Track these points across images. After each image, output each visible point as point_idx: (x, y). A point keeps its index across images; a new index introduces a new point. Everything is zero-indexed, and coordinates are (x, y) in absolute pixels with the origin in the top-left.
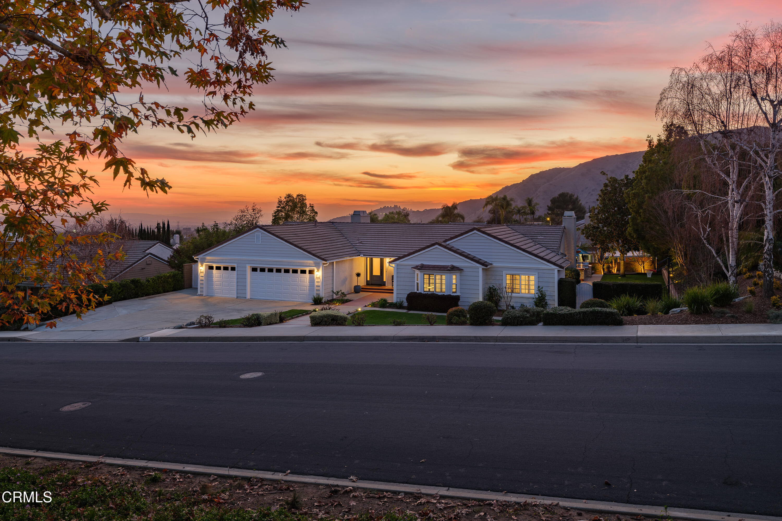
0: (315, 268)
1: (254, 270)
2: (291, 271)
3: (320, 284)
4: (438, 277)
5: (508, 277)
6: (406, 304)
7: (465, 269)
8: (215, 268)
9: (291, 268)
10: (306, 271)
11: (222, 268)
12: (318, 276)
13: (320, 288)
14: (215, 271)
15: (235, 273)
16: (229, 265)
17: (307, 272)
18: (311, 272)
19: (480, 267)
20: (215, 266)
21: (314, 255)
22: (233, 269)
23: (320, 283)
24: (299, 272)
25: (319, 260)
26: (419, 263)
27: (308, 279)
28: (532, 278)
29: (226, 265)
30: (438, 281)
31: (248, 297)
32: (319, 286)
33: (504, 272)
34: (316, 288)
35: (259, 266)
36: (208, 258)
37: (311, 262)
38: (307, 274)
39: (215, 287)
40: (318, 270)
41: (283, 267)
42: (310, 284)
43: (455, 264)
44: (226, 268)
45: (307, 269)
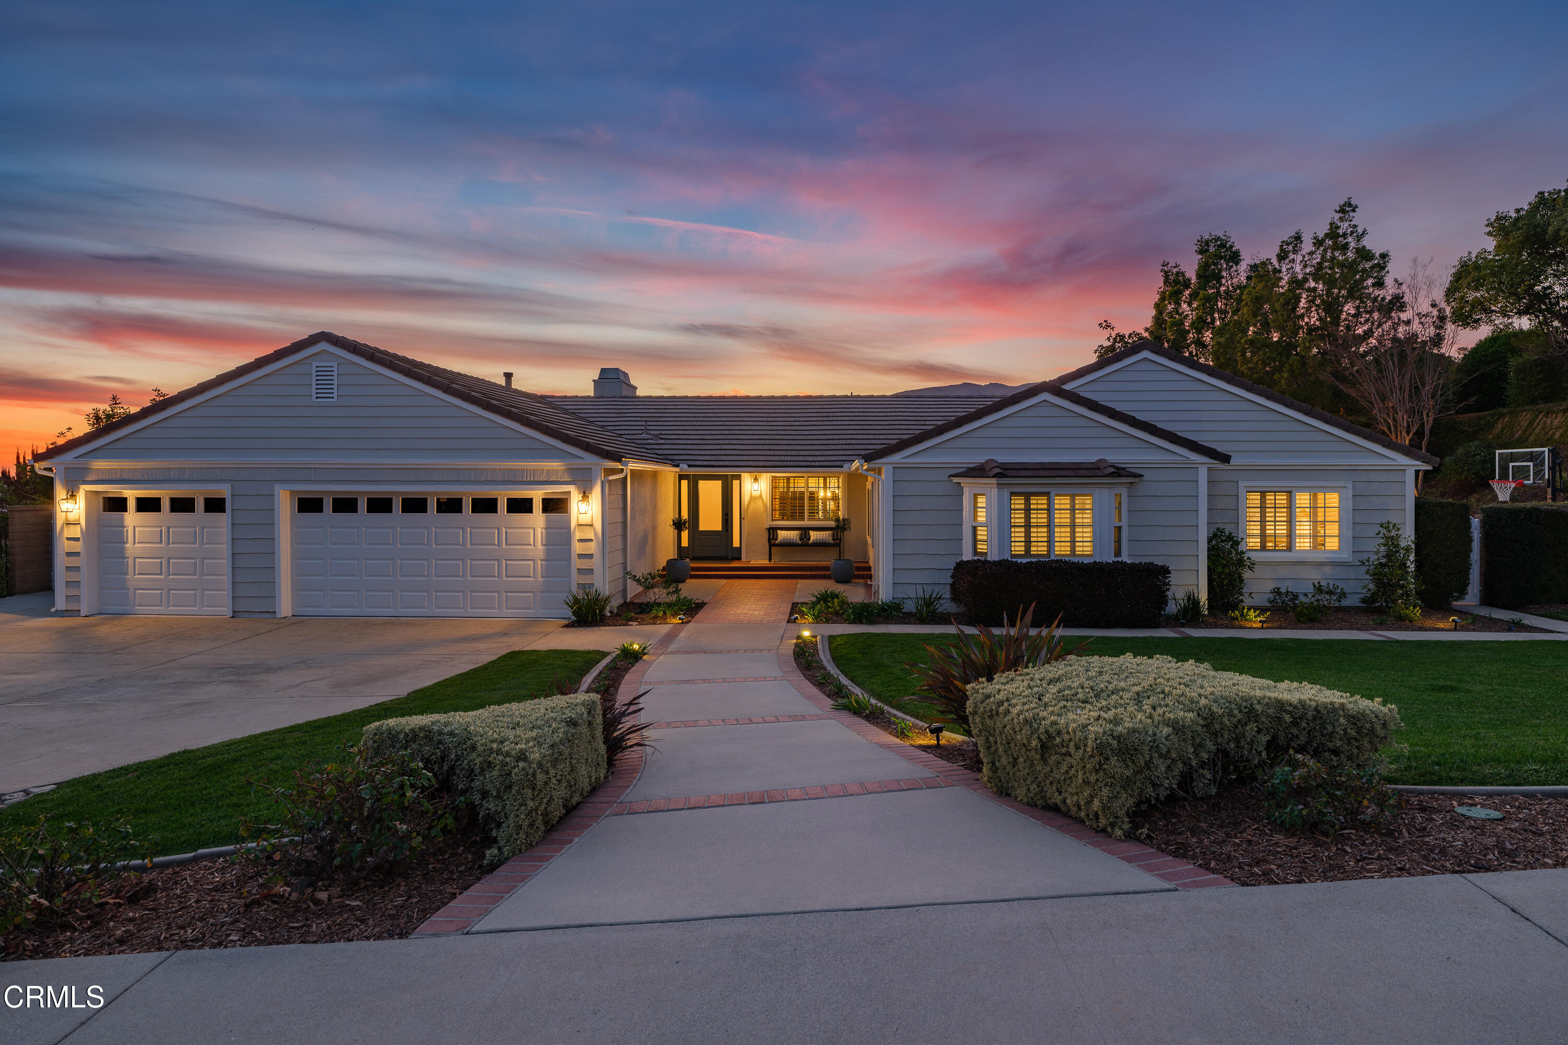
0: (572, 489)
1: (309, 505)
2: (467, 505)
3: (593, 548)
4: (1061, 502)
5: (1255, 499)
6: (947, 606)
7: (1148, 475)
8: (131, 504)
9: (468, 492)
10: (530, 501)
11: (166, 504)
12: (584, 519)
13: (596, 563)
14: (131, 518)
15: (223, 519)
16: (198, 492)
17: (537, 506)
18: (555, 505)
19: (1203, 465)
20: (131, 494)
21: (566, 439)
22: (215, 505)
23: (593, 545)
24: (502, 505)
25: (589, 459)
26: (980, 458)
27: (539, 531)
28: (1333, 499)
29: (181, 491)
30: (1061, 517)
31: (285, 608)
32: (590, 556)
33: (1241, 484)
34: (577, 563)
35: (329, 489)
36: (100, 464)
37: (555, 465)
38: (538, 519)
39: (134, 578)
40: (585, 496)
41: (433, 491)
42: (548, 553)
43: (1113, 457)
44: (182, 505)
45: (537, 495)
